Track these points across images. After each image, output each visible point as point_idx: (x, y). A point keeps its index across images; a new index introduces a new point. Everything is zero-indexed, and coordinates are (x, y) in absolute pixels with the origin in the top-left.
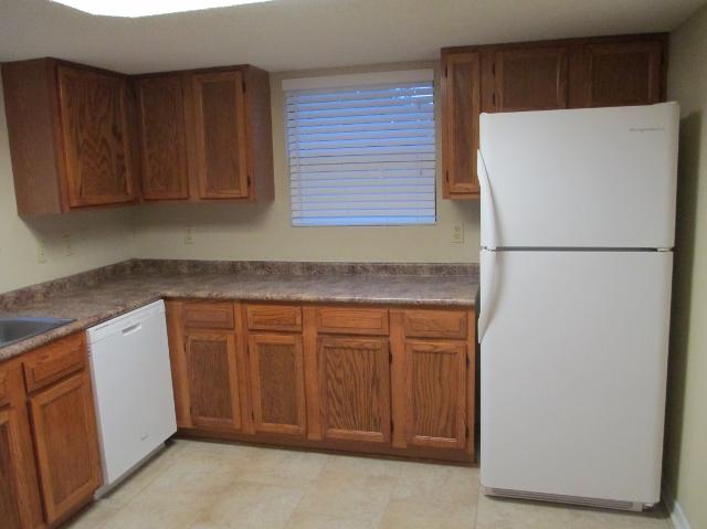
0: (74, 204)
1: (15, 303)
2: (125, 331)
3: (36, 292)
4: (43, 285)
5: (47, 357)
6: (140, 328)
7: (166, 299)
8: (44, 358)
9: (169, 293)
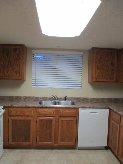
0: (94, 80)
1: (82, 100)
2: (92, 113)
3: (89, 99)
4: (91, 98)
5: (66, 111)
6: (97, 113)
7: (110, 109)
8: (64, 110)
9: (111, 108)
